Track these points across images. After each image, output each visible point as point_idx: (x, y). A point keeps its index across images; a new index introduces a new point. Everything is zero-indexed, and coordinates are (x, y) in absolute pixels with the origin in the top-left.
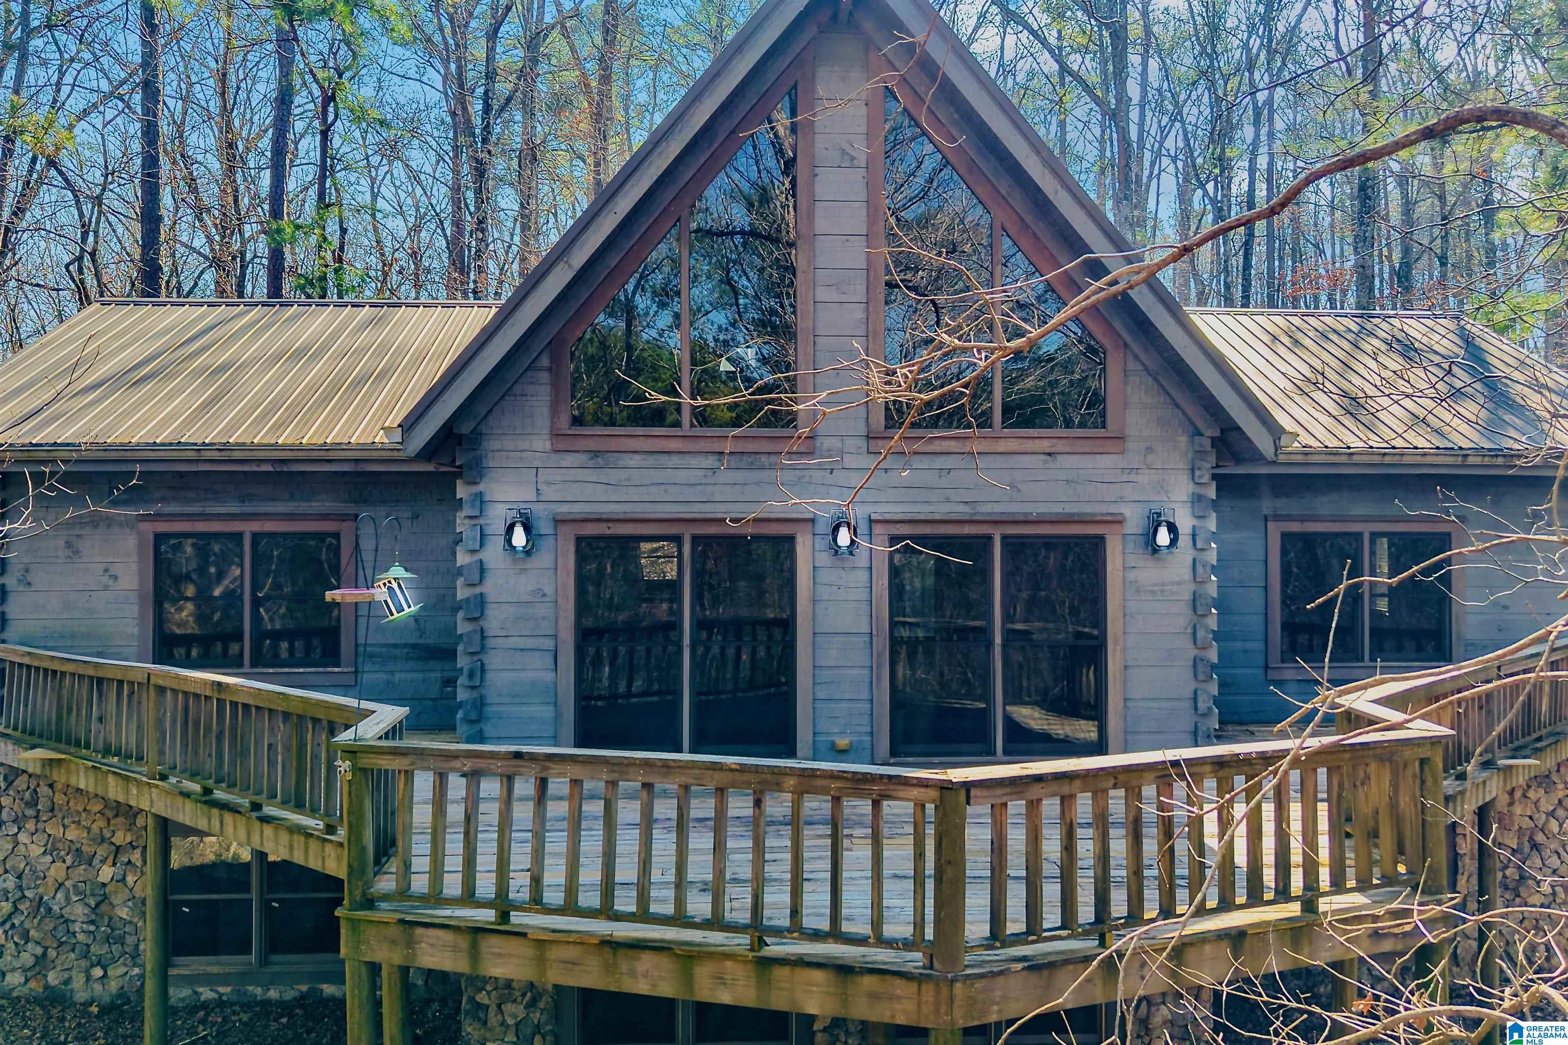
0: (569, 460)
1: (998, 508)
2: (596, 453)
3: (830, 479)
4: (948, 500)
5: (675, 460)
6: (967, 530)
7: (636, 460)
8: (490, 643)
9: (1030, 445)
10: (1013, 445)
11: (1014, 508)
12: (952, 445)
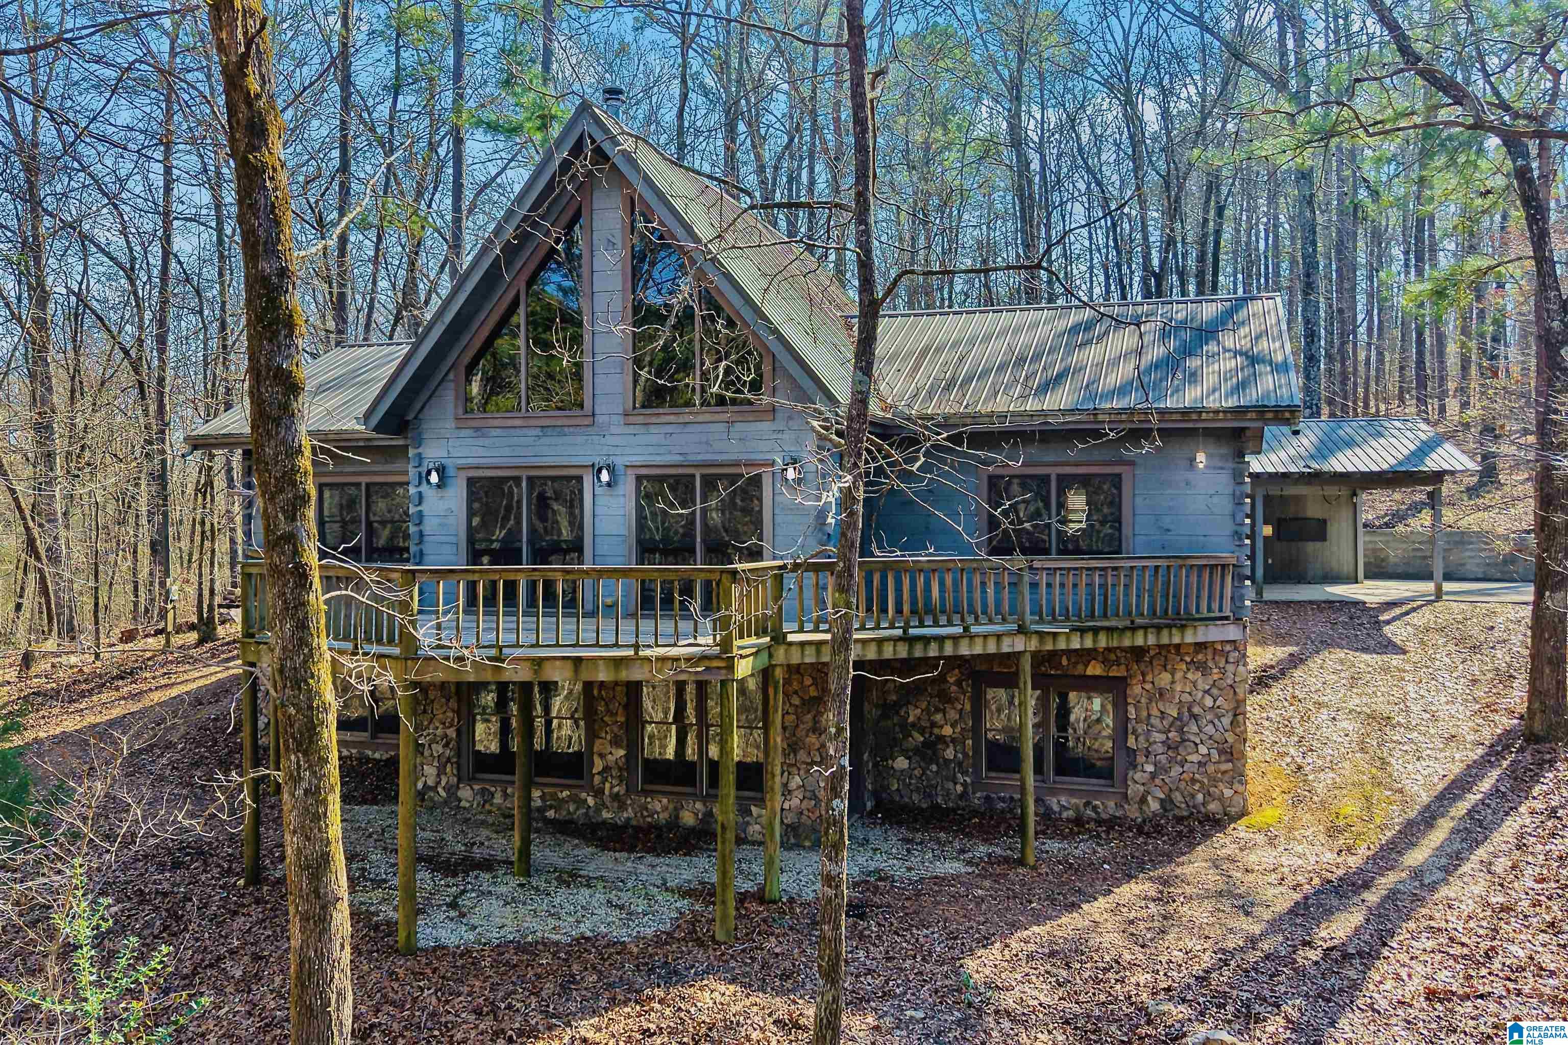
0: (464, 433)
1: (700, 457)
2: (477, 429)
3: (603, 441)
4: (670, 453)
5: (519, 432)
6: (680, 471)
7: (498, 432)
8: (426, 539)
9: (717, 417)
10: (707, 417)
11: (709, 457)
12: (672, 418)
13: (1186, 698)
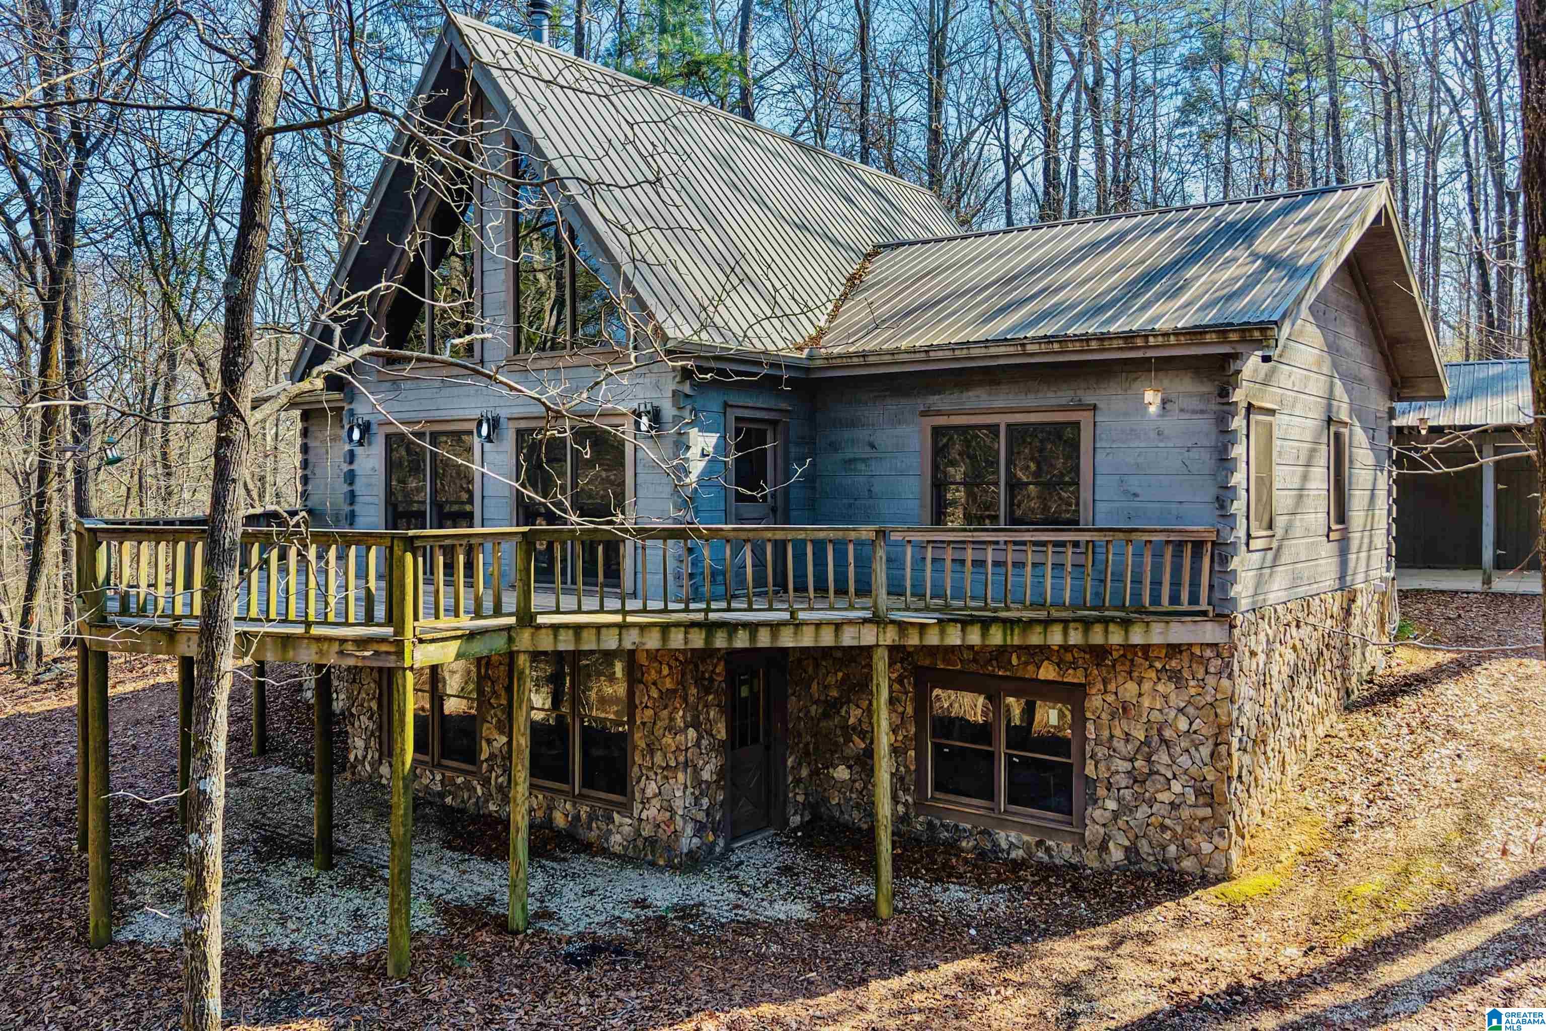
0: (384, 386)
3: (490, 391)
5: (425, 383)
8: (357, 499)
10: (576, 360)
12: (546, 363)
13: (1156, 716)
